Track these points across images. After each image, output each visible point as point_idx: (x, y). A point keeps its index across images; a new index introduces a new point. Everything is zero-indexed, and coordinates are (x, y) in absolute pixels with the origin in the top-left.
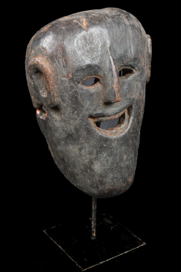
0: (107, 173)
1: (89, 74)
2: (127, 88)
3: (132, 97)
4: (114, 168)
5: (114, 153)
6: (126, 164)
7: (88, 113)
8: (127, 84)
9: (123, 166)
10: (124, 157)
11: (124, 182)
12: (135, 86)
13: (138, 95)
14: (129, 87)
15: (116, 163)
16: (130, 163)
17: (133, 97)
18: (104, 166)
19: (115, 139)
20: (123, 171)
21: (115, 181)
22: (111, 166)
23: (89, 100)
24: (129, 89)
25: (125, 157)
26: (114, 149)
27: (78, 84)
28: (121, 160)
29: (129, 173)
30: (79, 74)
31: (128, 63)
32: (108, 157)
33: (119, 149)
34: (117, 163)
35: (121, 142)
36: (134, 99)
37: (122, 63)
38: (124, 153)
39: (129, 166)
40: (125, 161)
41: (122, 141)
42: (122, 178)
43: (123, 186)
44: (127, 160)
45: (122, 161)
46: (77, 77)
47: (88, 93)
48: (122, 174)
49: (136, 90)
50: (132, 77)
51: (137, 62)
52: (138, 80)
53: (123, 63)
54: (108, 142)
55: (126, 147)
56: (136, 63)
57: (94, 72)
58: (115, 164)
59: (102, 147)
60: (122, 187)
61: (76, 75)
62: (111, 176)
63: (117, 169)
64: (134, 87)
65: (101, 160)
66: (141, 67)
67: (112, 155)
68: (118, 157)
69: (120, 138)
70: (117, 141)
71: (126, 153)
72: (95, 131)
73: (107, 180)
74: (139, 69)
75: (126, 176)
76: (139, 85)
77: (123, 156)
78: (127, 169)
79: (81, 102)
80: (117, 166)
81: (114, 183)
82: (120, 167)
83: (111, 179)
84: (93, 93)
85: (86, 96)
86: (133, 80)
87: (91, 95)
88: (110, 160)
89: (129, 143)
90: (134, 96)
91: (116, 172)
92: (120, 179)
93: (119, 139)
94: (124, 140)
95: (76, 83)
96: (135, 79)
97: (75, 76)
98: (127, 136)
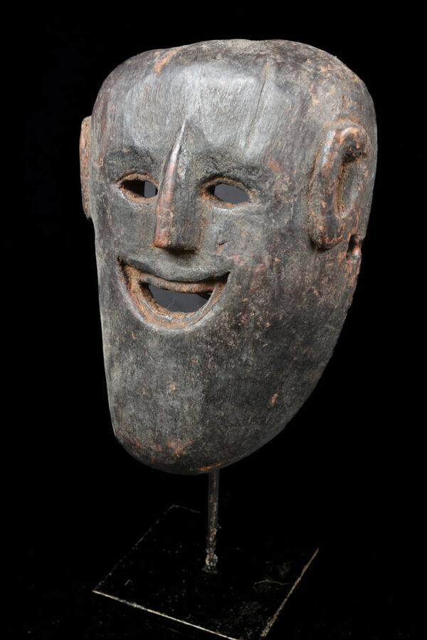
0: (127, 400)
1: (133, 169)
2: (220, 231)
3: (228, 258)
4: (142, 397)
5: (148, 363)
6: (171, 403)
7: (117, 251)
8: (223, 222)
9: (161, 403)
10: (169, 384)
11: (157, 442)
12: (243, 235)
13: (248, 259)
14: (227, 232)
15: (148, 388)
16: (182, 407)
17: (231, 258)
18: (126, 381)
19: (155, 334)
20: (158, 415)
21: (136, 428)
22: (136, 388)
23: (125, 224)
24: (224, 236)
25: (173, 387)
26: (149, 354)
27: (110, 183)
28: (163, 388)
29: (173, 429)
30: (115, 162)
31: (232, 173)
32: (135, 367)
33: (162, 360)
34: (150, 390)
35: (168, 347)
36: (232, 264)
37: (212, 165)
38: (170, 377)
39: (178, 413)
40: (170, 394)
41: (172, 346)
42: (154, 430)
43: (152, 448)
44: (175, 395)
45: (163, 392)
46: (111, 167)
47: (127, 209)
48: (154, 421)
49: (243, 246)
50: (242, 211)
51: (258, 175)
52: (257, 223)
53: (216, 168)
54: (141, 334)
55: (180, 367)
56: (253, 178)
57: (144, 167)
58: (146, 388)
59: (128, 336)
60: (151, 450)
61: (110, 162)
62: (131, 410)
63: (147, 404)
64: (239, 236)
65: (124, 365)
66: (273, 194)
67: (143, 365)
68: (154, 377)
69: (167, 336)
70: (161, 341)
71: (175, 379)
72: (122, 296)
73: (124, 415)
74: (264, 197)
75: (164, 431)
76: (258, 236)
77: (167, 383)
78: (170, 417)
79: (110, 223)
80: (150, 396)
81: (134, 430)
82: (155, 401)
83: (131, 416)
84: (136, 214)
85: (122, 213)
86: (243, 217)
87: (132, 215)
88: (139, 373)
89: (191, 362)
90: (236, 259)
91: (144, 407)
92: (146, 428)
93: (166, 338)
94: (178, 346)
95: (108, 180)
96: (247, 218)
97: (109, 164)
98: (186, 339)
